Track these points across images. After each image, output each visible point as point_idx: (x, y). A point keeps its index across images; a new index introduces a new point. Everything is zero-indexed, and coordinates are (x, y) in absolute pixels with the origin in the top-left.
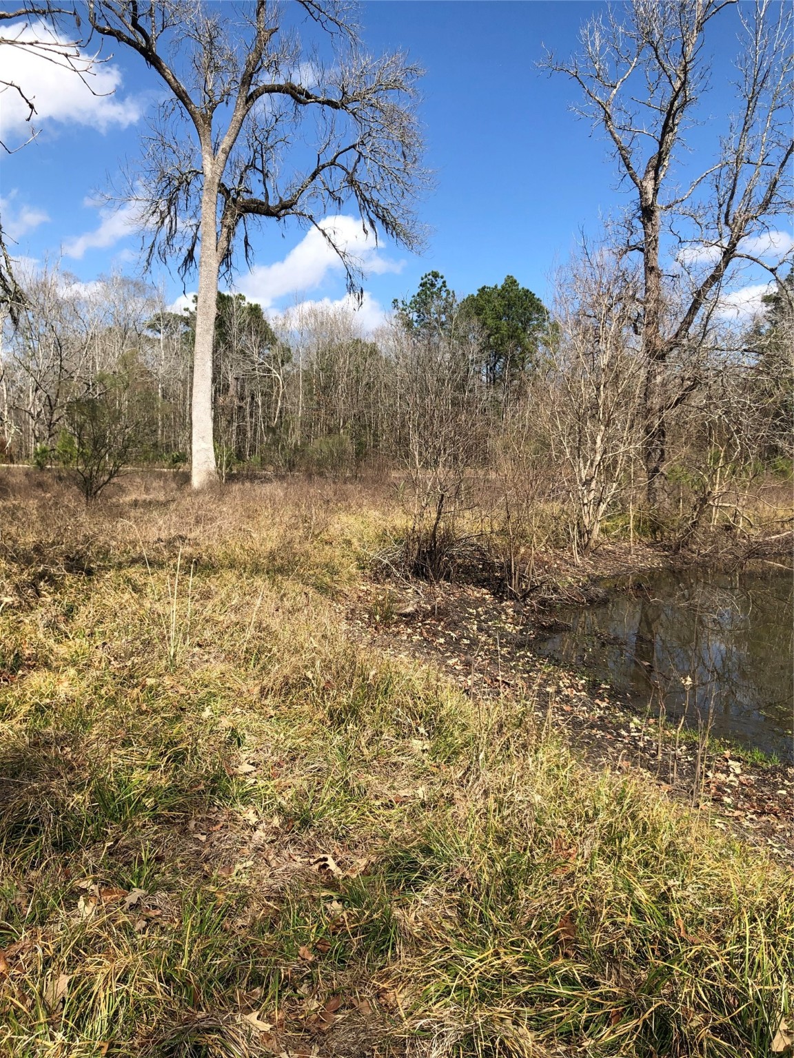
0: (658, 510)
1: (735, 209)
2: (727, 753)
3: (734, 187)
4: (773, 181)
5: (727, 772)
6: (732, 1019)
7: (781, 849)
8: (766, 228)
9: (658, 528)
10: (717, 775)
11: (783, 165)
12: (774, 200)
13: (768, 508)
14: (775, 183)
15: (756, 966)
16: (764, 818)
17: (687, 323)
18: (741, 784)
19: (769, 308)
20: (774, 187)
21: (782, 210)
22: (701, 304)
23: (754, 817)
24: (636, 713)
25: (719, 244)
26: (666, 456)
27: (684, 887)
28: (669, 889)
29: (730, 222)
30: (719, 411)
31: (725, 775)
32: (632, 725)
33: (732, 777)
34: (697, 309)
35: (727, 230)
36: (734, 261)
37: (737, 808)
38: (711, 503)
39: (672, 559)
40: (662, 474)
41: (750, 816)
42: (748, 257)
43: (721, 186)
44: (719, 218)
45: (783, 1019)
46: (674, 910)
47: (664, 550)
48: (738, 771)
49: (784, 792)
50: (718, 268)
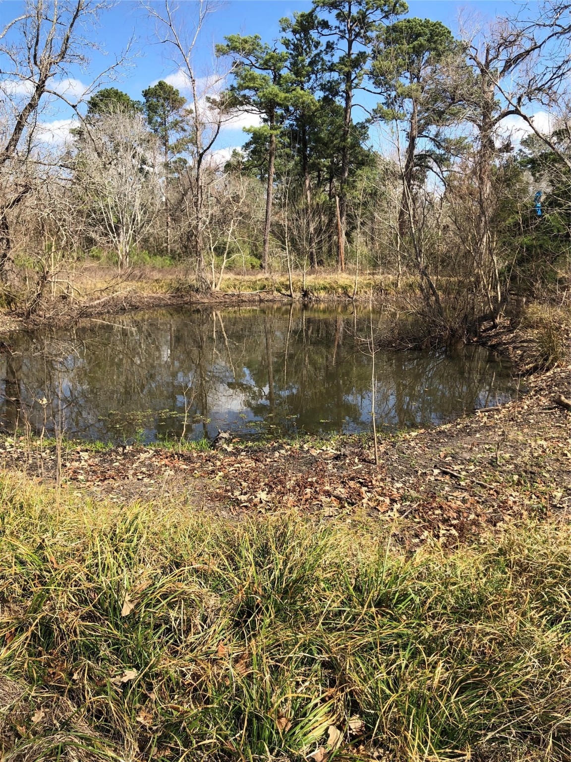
0: (10, 286)
1: (41, 54)
2: (79, 448)
3: (38, 36)
4: (66, 37)
5: (79, 460)
6: (94, 606)
7: (118, 498)
8: (65, 74)
9: (12, 300)
10: (73, 464)
11: (72, 25)
12: (68, 52)
13: (90, 282)
14: (68, 39)
15: (106, 568)
16: (106, 482)
17: (14, 141)
18: (90, 466)
19: (76, 139)
20: (67, 41)
21: (76, 61)
22: (23, 126)
23: (100, 483)
24: (9, 435)
25: (31, 79)
26: (12, 245)
27: (54, 536)
28: (43, 541)
29: (38, 63)
30: (47, 210)
31: (78, 463)
32: (7, 444)
33: (83, 463)
34: (21, 129)
35: (36, 69)
36: (45, 95)
37: (88, 481)
38: (49, 279)
39: (25, 323)
40: (9, 259)
41: (97, 483)
42: (55, 93)
43: (27, 33)
44: (29, 59)
45: (127, 594)
46: (48, 553)
47: (19, 317)
48: (87, 457)
49: (117, 464)
50: (33, 99)
